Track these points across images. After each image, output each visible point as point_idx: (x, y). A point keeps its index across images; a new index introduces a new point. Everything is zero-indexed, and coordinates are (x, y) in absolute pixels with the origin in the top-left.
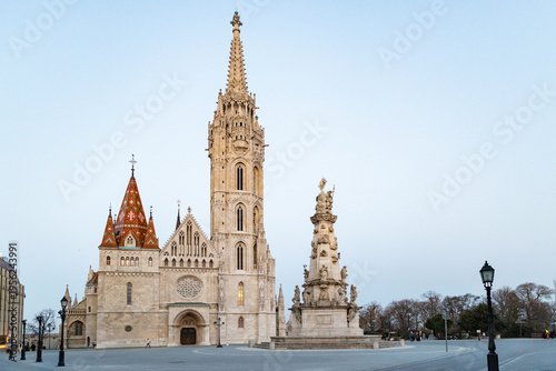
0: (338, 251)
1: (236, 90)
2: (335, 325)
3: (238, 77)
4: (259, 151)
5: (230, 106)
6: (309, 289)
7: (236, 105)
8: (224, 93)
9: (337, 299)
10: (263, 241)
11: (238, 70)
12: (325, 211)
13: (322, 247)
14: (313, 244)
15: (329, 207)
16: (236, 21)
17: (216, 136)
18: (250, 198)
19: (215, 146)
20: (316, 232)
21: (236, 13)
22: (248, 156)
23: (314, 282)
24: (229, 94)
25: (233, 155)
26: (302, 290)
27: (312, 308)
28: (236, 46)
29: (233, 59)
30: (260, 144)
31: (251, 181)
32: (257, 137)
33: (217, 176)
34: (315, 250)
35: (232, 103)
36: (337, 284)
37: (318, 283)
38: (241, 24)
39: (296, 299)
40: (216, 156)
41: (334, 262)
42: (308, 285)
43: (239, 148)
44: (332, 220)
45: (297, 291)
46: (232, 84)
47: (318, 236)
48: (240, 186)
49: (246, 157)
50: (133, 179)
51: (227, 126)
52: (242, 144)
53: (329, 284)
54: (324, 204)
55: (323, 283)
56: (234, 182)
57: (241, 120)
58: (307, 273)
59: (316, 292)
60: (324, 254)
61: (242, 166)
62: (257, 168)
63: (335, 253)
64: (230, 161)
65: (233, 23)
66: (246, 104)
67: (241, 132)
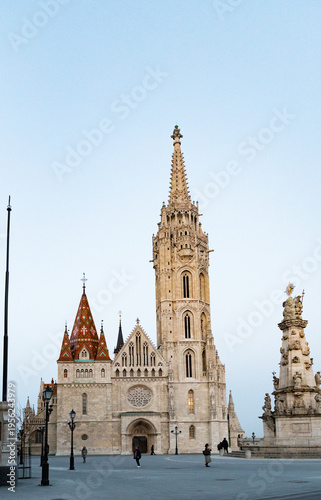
0: (311, 356)
1: (179, 201)
2: (314, 433)
3: (180, 188)
4: (204, 257)
5: (173, 216)
6: (282, 397)
7: (180, 215)
8: (167, 204)
9: (314, 407)
10: (212, 347)
11: (180, 181)
12: (295, 317)
13: (293, 354)
14: (282, 351)
15: (299, 313)
16: (177, 134)
17: (162, 248)
18: (196, 305)
19: (161, 258)
20: (285, 338)
21: (176, 127)
22: (194, 263)
23: (286, 389)
24: (173, 205)
25: (178, 264)
26: (273, 398)
27: (287, 416)
28: (177, 159)
29: (174, 172)
30: (205, 250)
31: (198, 288)
32: (202, 243)
33: (163, 285)
34: (285, 357)
35: (176, 214)
36: (312, 391)
37: (293, 390)
38: (181, 136)
39: (267, 406)
40: (162, 267)
41: (307, 368)
42: (280, 393)
43: (185, 256)
44: (302, 325)
45: (267, 399)
46: (174, 195)
47: (287, 342)
48: (186, 294)
49: (192, 265)
50: (84, 295)
51: (172, 236)
52: (187, 252)
53: (303, 391)
54: (294, 309)
55: (298, 390)
56: (180, 290)
57: (186, 230)
58: (276, 381)
59: (290, 400)
60: (295, 361)
61: (188, 274)
62: (203, 274)
63: (307, 359)
64: (176, 270)
65: (173, 137)
66: (190, 213)
67: (186, 241)
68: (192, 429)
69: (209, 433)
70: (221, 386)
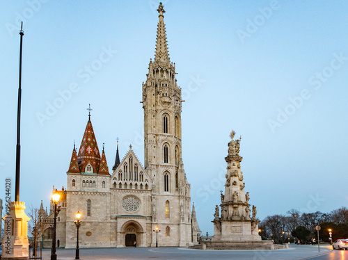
0: (244, 181)
1: (162, 60)
2: (244, 233)
3: (163, 51)
4: (178, 105)
5: (157, 71)
6: (226, 208)
7: (162, 71)
8: (153, 60)
9: (245, 215)
10: (182, 171)
11: (163, 45)
12: (235, 154)
13: (234, 179)
14: (227, 176)
15: (237, 151)
16: (161, 9)
17: (149, 93)
18: (172, 139)
19: (148, 101)
20: (229, 168)
21: (161, 3)
22: (171, 108)
23: (229, 203)
24: (157, 62)
25: (160, 107)
26: (220, 208)
27: (228, 221)
28: (161, 27)
29: (159, 37)
30: (179, 99)
31: (174, 127)
32: (177, 95)
33: (149, 122)
34: (229, 181)
35: (159, 69)
36: (244, 205)
37: (231, 203)
38: (164, 12)
39: (216, 214)
40: (149, 108)
41: (241, 189)
42: (225, 205)
43: (165, 102)
44: (239, 160)
45: (217, 209)
46: (158, 55)
47: (231, 171)
48: (166, 130)
49: (170, 109)
50: (89, 122)
51: (156, 86)
52: (167, 100)
53: (239, 204)
54: (234, 149)
55: (235, 204)
56: (161, 127)
57: (166, 82)
58: (223, 197)
59: (231, 210)
60: (235, 183)
61: (167, 116)
62: (177, 117)
63: (241, 183)
64: (159, 112)
65: (158, 11)
66: (169, 70)
67: (166, 91)
68: (168, 229)
69: (179, 232)
70: (188, 199)
